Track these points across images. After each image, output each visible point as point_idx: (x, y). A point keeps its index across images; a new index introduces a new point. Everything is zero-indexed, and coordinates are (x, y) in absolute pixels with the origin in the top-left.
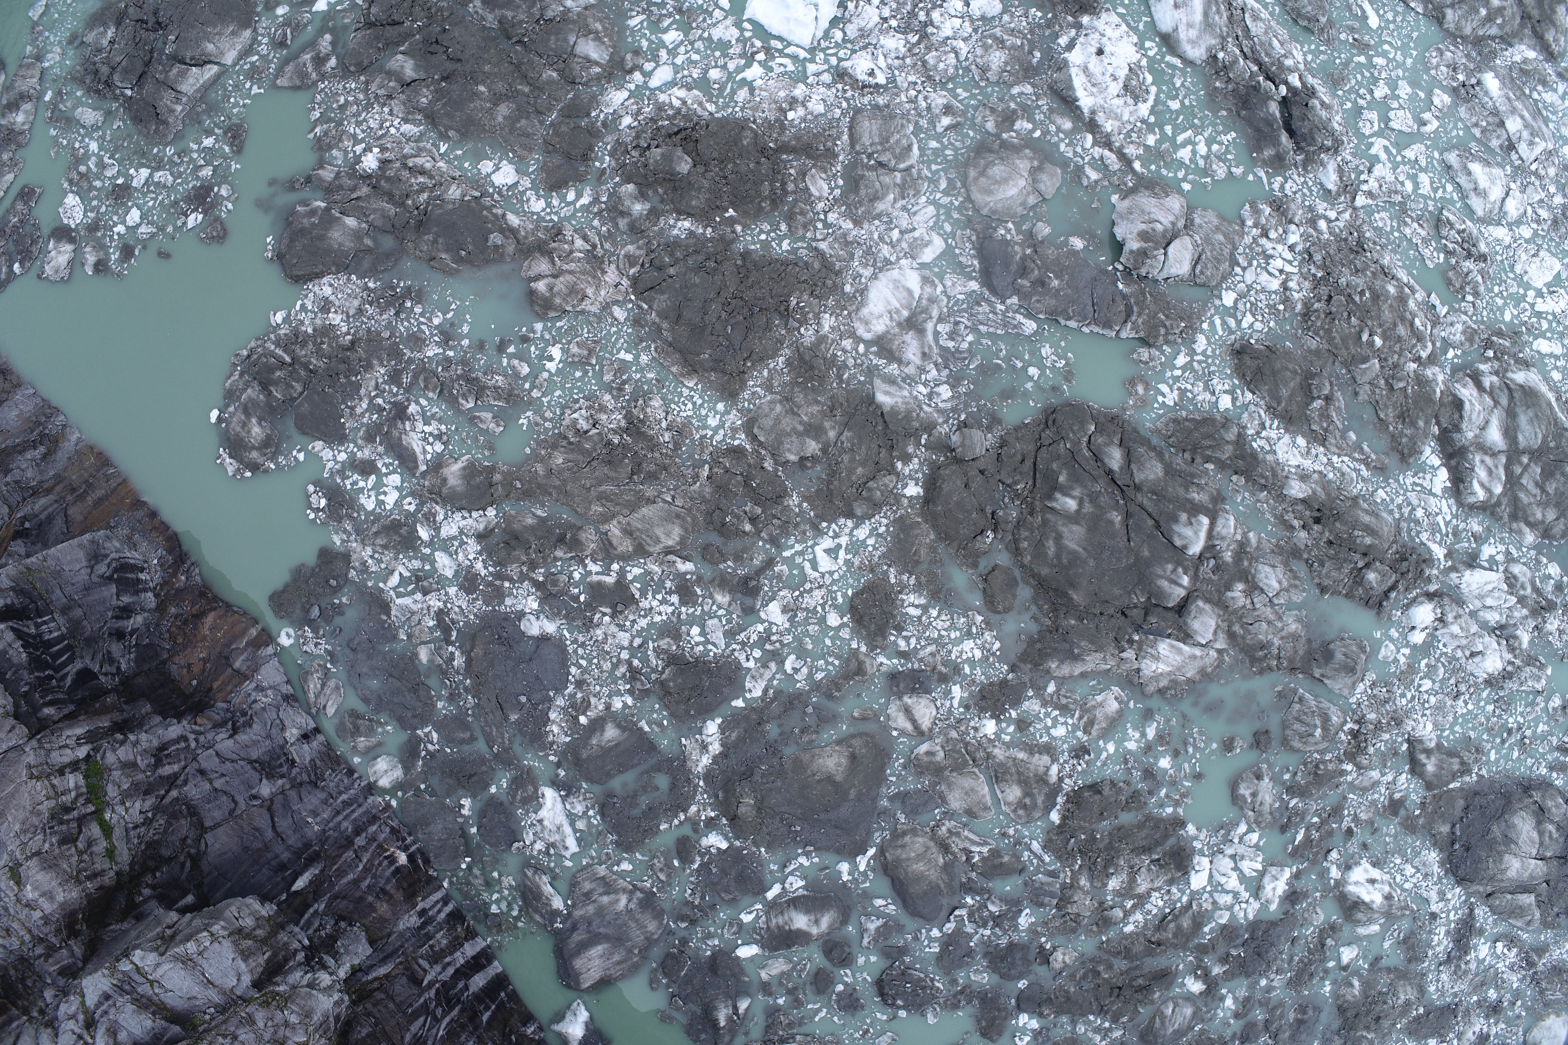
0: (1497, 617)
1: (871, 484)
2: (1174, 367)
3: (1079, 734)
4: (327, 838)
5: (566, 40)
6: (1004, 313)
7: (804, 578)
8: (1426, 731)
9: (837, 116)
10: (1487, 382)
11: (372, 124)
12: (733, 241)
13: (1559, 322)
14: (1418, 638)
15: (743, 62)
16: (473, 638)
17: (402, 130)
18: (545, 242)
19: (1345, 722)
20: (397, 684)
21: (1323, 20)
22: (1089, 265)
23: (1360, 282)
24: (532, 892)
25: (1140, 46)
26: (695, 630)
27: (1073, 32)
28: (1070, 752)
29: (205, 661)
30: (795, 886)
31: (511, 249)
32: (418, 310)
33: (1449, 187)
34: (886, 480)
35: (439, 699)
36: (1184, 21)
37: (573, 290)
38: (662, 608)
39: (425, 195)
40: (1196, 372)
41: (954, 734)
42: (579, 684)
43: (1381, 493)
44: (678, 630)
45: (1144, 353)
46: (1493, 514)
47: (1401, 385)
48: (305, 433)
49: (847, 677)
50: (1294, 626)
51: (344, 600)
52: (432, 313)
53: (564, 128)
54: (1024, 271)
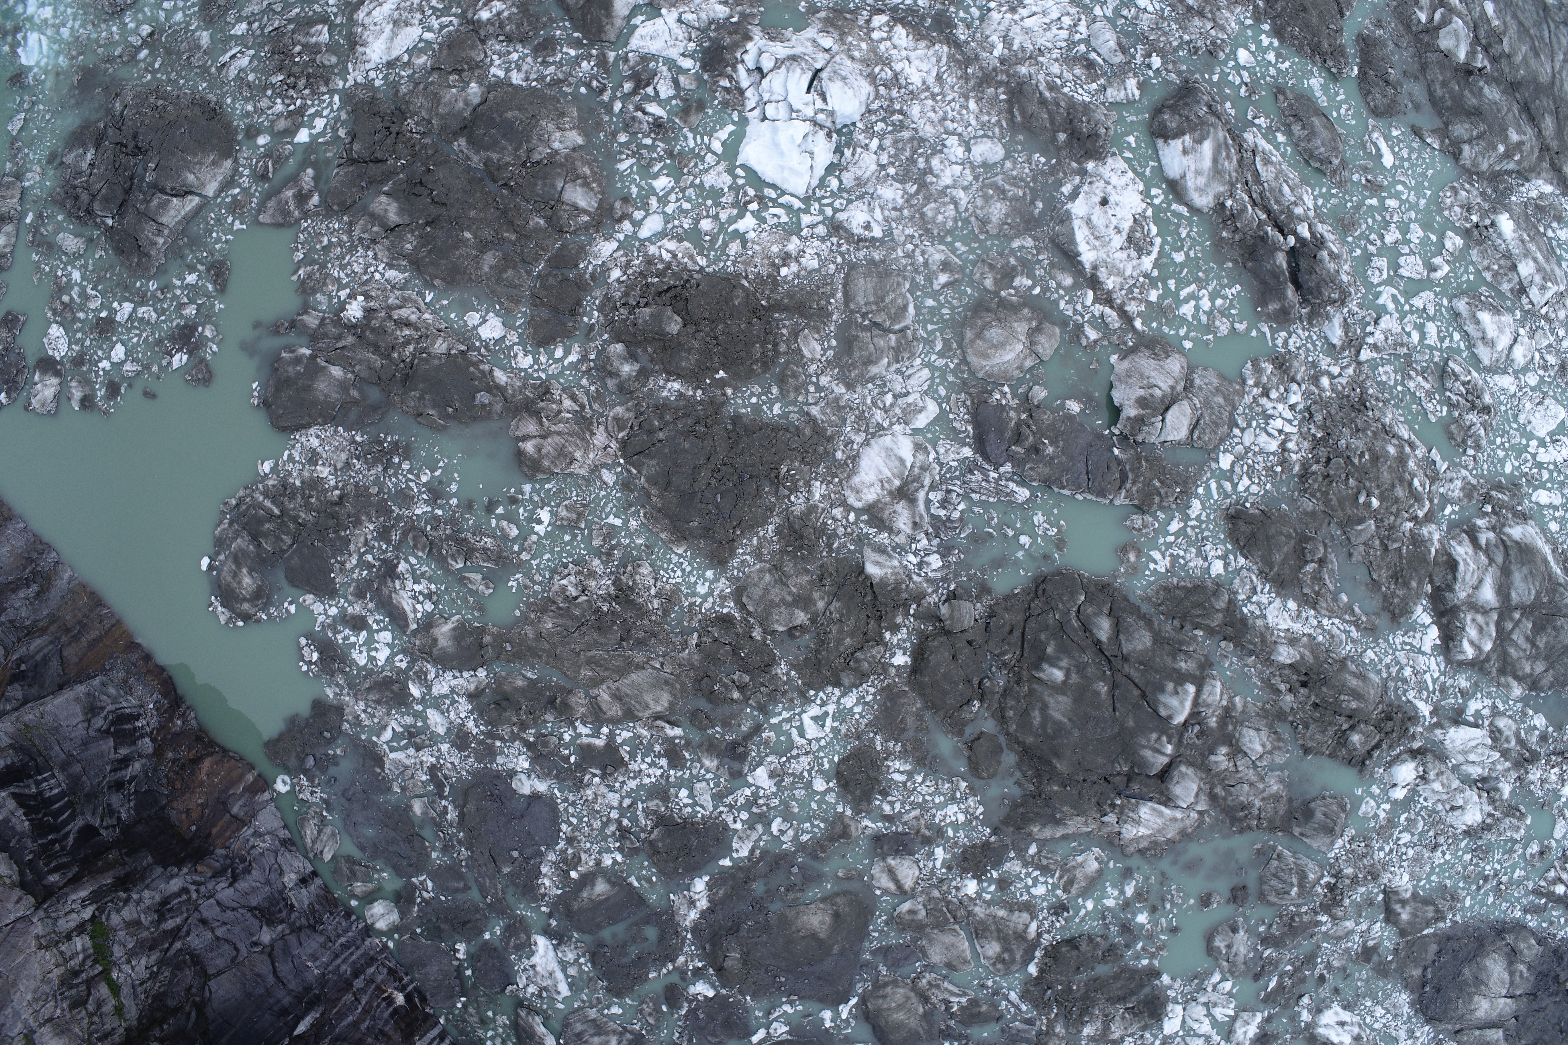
0: (1479, 771)
1: (858, 654)
2: (1167, 533)
3: (1059, 892)
4: (327, 982)
5: (553, 186)
6: (997, 481)
7: (791, 745)
8: (1403, 881)
9: (831, 272)
10: (1483, 539)
11: (357, 268)
12: (723, 404)
13: (1560, 472)
14: (1399, 794)
15: (735, 212)
16: (466, 793)
17: (387, 276)
18: (533, 402)
19: (1323, 876)
20: (392, 834)
21: (1336, 162)
22: (1085, 430)
23: (1359, 444)
24: (525, 1031)
25: (1146, 194)
26: (684, 793)
27: (1077, 179)
28: (1049, 910)
29: (203, 806)
30: (779, 1032)
31: (498, 407)
32: (406, 466)
33: (1457, 336)
34: (874, 651)
35: (434, 849)
36: (1193, 168)
37: (561, 454)
38: (651, 771)
39: (411, 348)
40: (1189, 537)
41: (936, 893)
42: (570, 841)
43: (1370, 654)
44: (666, 792)
45: (1137, 520)
46: (1481, 669)
47: (1396, 545)
48: (295, 586)
49: (832, 839)
50: (1275, 788)
51: (338, 752)
52: (420, 469)
53: (551, 281)
54: (1018, 438)
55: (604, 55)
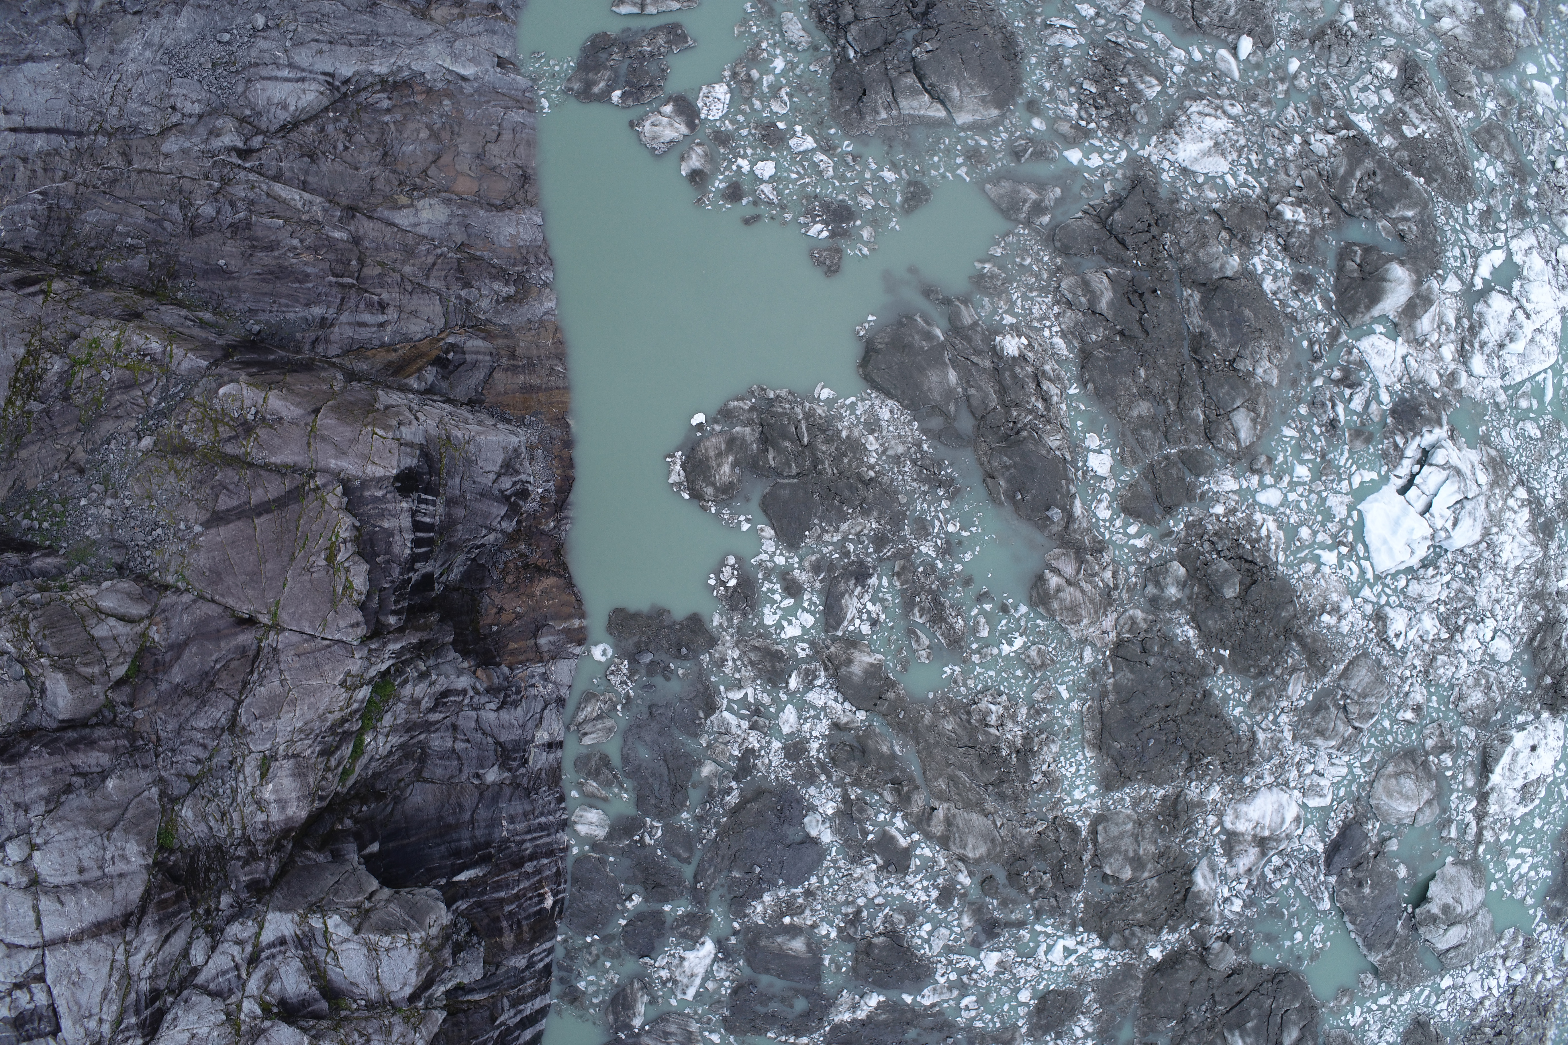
4: (507, 848)
5: (1233, 400)
6: (1320, 883)
7: (1032, 954)
9: (1351, 645)
11: (1035, 309)
12: (1209, 675)
15: (1330, 542)
16: (760, 793)
17: (1055, 340)
18: (1085, 550)
20: (666, 772)
22: (1394, 893)
24: (625, 997)
26: (928, 927)
27: (1532, 718)
29: (519, 616)
31: (1056, 529)
32: (944, 504)
34: (1148, 935)
35: (689, 812)
38: (919, 893)
39: (1030, 419)
40: (1384, 1015)
42: (809, 893)
44: (915, 916)
45: (1370, 980)
48: (765, 511)
51: (681, 672)
52: (953, 518)
53: (1174, 471)
54: (1357, 866)
55: (1339, 333)
